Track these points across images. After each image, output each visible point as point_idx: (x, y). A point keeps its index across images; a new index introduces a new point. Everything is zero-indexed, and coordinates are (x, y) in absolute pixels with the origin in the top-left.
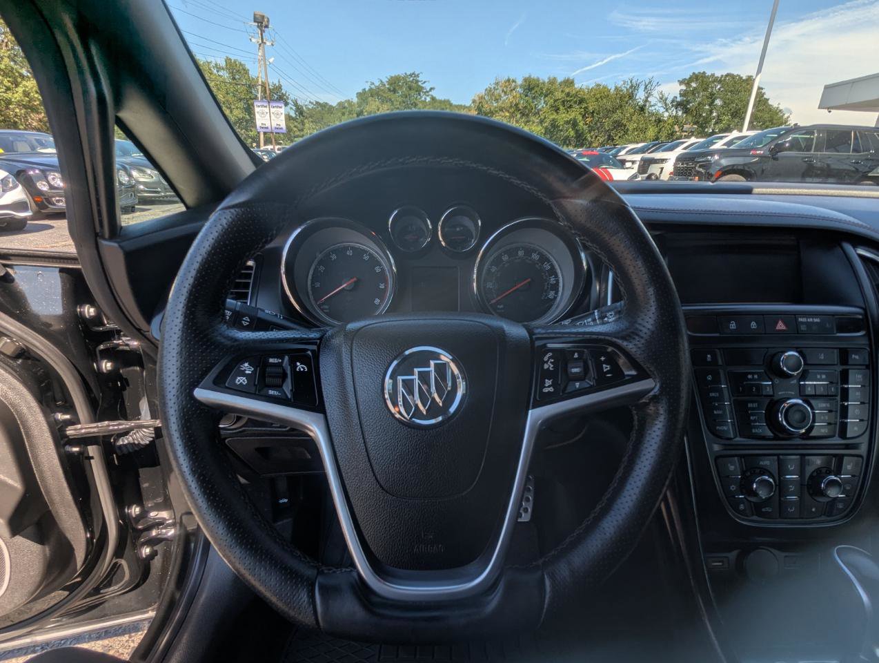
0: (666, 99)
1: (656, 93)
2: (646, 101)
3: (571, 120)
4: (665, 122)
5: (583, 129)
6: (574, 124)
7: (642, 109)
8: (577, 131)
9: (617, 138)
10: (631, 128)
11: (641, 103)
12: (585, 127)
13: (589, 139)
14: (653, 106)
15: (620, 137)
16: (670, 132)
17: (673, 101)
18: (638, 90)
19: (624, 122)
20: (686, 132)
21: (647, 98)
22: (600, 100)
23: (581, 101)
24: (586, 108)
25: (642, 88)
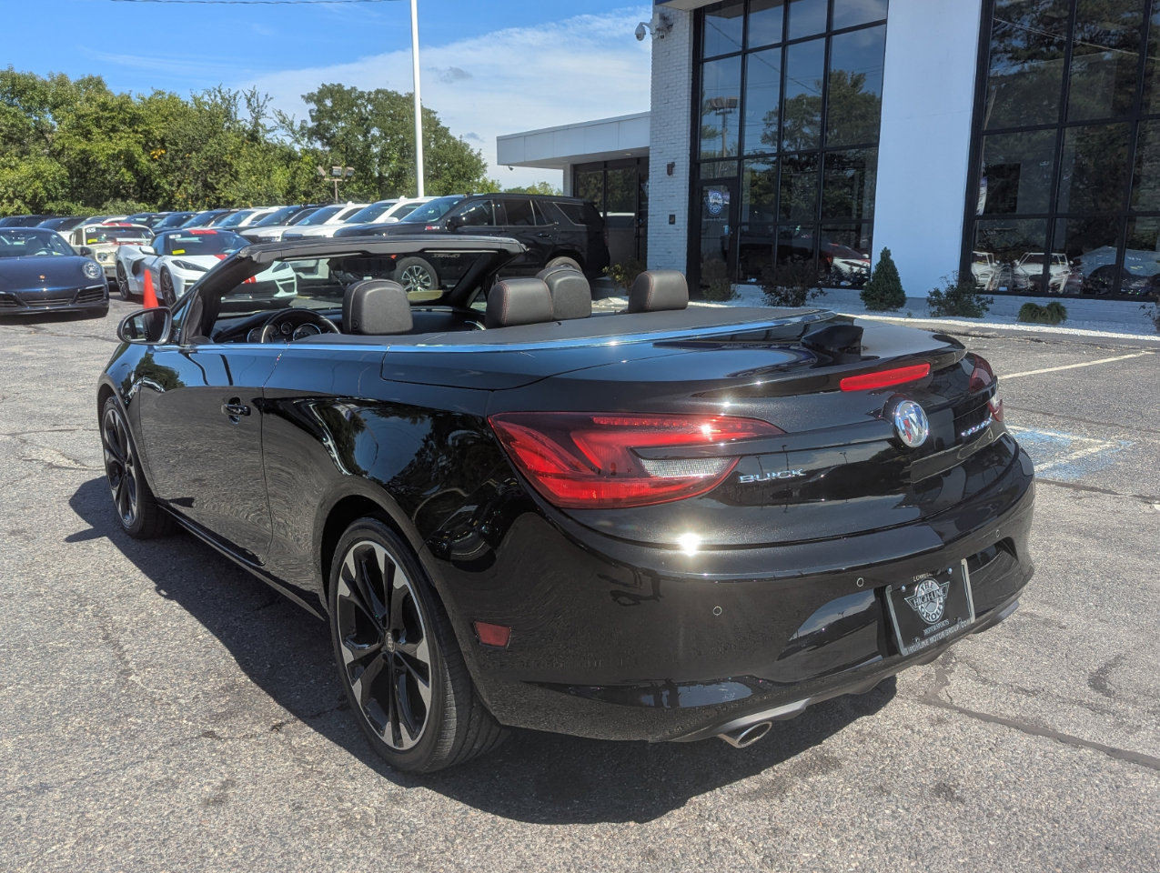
0: (292, 123)
1: (268, 111)
2: (256, 124)
3: (120, 152)
4: (300, 159)
5: (149, 168)
6: (130, 162)
7: (253, 137)
8: (137, 173)
9: (221, 186)
10: (242, 169)
11: (249, 127)
12: (153, 166)
13: (167, 187)
14: (270, 131)
15: (225, 184)
16: (311, 176)
17: (302, 128)
18: (236, 106)
19: (227, 158)
20: (338, 177)
21: (256, 119)
22: (170, 118)
23: (134, 120)
24: (147, 133)
25: (242, 103)
